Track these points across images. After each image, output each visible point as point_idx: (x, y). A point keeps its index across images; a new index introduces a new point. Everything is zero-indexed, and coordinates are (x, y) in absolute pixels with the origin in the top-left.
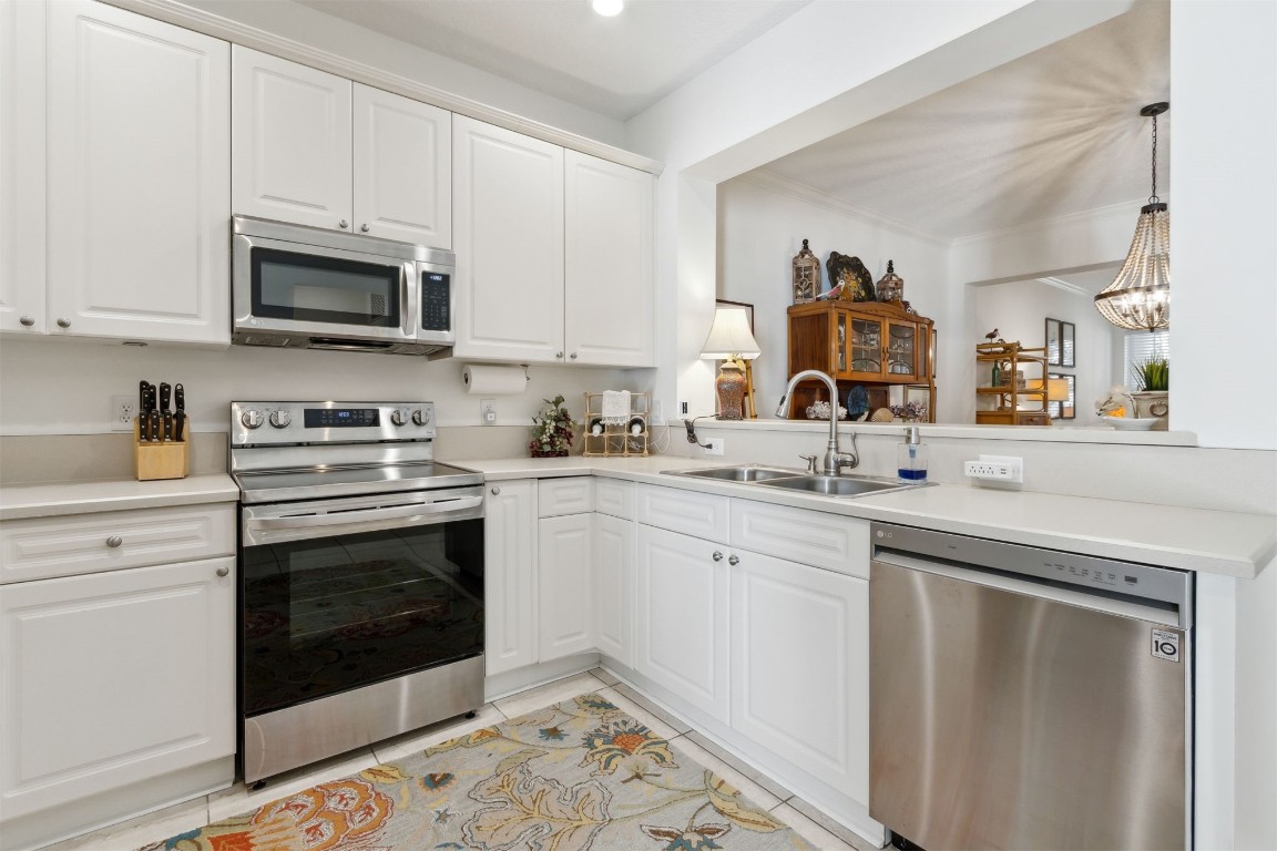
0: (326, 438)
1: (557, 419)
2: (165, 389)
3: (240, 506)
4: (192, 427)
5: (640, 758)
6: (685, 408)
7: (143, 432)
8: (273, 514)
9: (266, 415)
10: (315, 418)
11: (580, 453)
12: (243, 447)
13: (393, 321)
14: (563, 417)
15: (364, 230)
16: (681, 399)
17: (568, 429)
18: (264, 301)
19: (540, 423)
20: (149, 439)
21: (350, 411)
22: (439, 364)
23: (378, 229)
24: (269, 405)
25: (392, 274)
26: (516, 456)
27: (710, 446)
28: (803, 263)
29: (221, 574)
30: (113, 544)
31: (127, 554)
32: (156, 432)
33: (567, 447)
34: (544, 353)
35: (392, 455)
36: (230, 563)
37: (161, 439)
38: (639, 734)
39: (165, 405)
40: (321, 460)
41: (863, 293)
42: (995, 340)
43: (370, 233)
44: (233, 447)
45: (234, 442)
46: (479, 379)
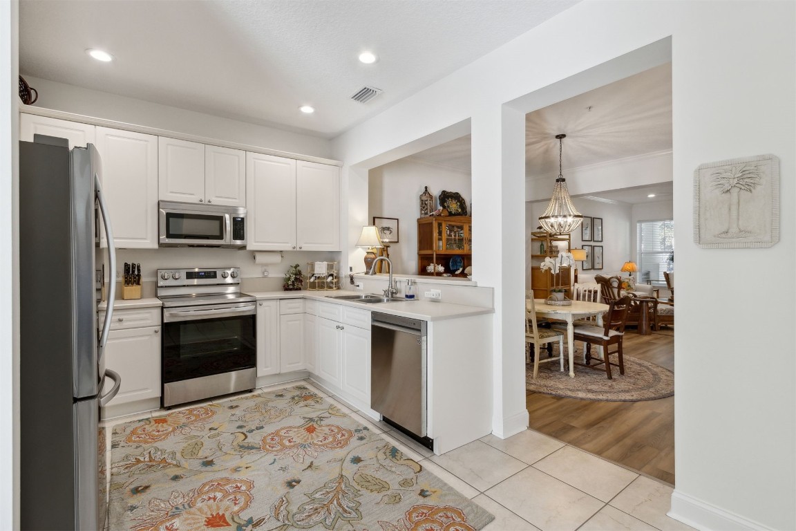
0: (195, 284)
1: (296, 274)
2: (133, 265)
3: (163, 308)
4: (143, 280)
5: (310, 402)
6: (351, 269)
7: (126, 281)
8: (174, 311)
9: (171, 275)
10: (190, 275)
11: (305, 289)
12: (162, 287)
13: (221, 237)
14: (299, 273)
15: (209, 202)
16: (350, 265)
17: (301, 279)
18: (171, 233)
19: (288, 276)
20: (128, 284)
21: (205, 272)
22: (241, 252)
23: (216, 201)
24: (172, 271)
25: (220, 219)
26: (278, 290)
27: (358, 286)
28: (424, 198)
29: (156, 332)
30: (120, 320)
31: (125, 324)
32: (130, 281)
33: (300, 286)
34: (287, 247)
35: (231, 289)
36: (159, 328)
37: (132, 284)
38: (313, 396)
39: (133, 272)
40: (193, 292)
41: (460, 210)
42: (542, 230)
43: (212, 203)
44: (158, 287)
45: (159, 285)
46: (259, 258)
